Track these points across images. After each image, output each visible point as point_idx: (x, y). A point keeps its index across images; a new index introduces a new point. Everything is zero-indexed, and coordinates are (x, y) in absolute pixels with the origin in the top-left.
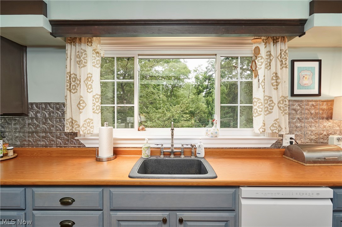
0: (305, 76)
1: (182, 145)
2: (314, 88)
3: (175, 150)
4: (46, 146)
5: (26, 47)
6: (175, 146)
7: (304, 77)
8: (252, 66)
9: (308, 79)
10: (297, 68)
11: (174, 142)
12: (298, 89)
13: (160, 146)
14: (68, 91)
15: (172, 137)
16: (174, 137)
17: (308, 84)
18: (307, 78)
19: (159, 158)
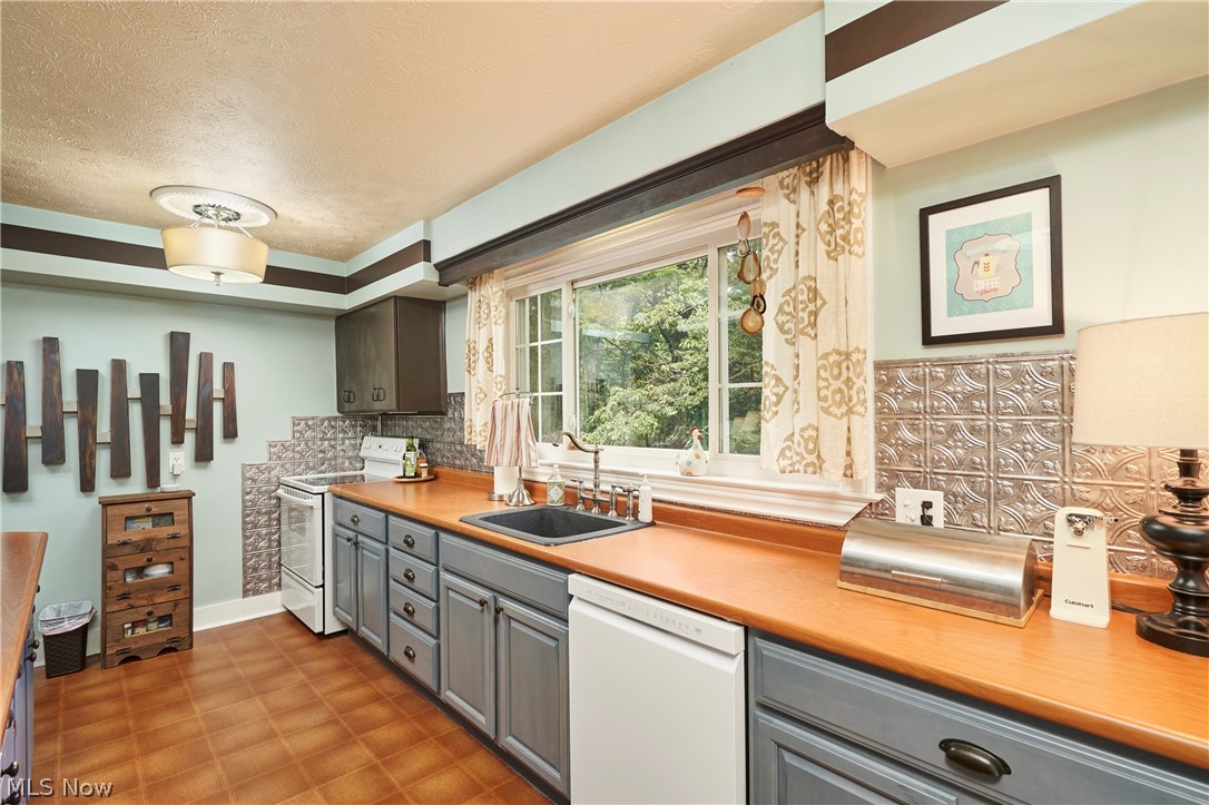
0: (983, 260)
1: (613, 487)
2: (1028, 304)
3: (599, 497)
4: (461, 468)
5: (445, 302)
6: (603, 487)
7: (977, 263)
8: (745, 271)
9: (998, 269)
10: (944, 235)
11: (601, 478)
12: (949, 315)
13: (577, 484)
14: (467, 373)
15: (596, 466)
16: (601, 467)
17: (996, 290)
18: (992, 268)
19: (571, 510)
